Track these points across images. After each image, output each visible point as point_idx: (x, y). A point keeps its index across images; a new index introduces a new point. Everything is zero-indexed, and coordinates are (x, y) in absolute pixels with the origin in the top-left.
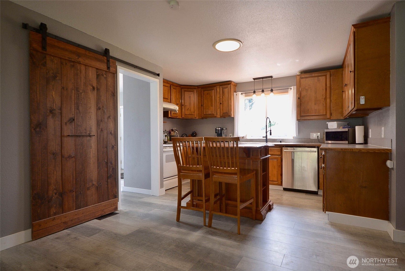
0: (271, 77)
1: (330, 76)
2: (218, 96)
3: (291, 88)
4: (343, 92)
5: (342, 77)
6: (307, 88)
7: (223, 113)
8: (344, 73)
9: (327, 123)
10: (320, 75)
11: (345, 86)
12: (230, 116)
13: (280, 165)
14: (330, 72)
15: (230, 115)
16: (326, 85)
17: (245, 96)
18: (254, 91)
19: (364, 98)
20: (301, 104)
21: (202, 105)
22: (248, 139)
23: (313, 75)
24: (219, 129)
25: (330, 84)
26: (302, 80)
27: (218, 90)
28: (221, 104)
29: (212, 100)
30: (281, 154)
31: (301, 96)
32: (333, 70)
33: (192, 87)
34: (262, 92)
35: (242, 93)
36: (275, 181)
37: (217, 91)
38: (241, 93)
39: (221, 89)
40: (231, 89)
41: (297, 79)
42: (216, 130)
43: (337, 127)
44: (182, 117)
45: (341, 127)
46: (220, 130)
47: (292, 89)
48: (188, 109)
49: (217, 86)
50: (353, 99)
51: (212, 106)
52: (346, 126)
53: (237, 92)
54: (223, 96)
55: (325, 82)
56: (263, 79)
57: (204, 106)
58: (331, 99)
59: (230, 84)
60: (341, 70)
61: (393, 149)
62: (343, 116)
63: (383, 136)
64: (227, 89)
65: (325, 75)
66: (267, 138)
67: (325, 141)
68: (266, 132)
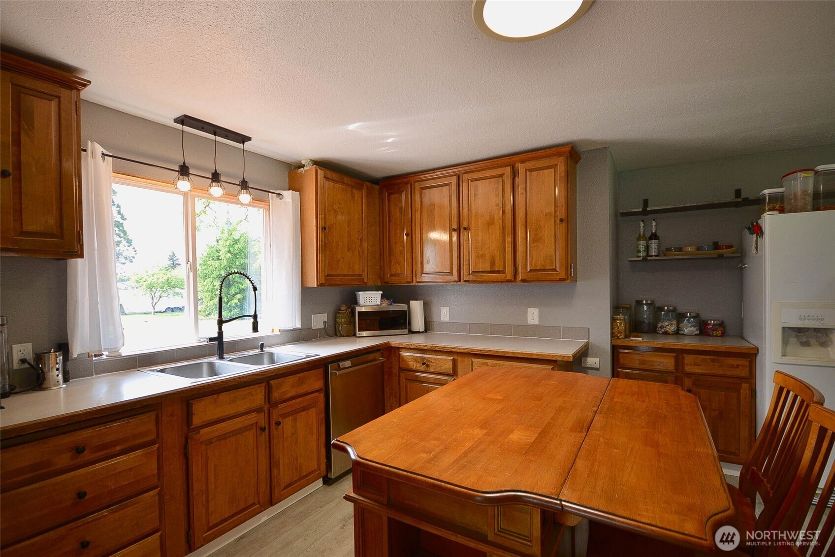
1: (367, 195)
3: (281, 194)
10: (354, 184)
13: (322, 419)
15: (77, 249)
16: (362, 211)
18: (181, 167)
20: (325, 245)
23: (345, 181)
26: (327, 184)
30: (325, 386)
45: (385, 303)
55: (361, 205)
59: (79, 88)
60: (377, 187)
61: (592, 340)
62: (386, 280)
63: (536, 322)
64: (54, 104)
65: (361, 189)
66: (223, 342)
67: (358, 332)
68: (221, 322)
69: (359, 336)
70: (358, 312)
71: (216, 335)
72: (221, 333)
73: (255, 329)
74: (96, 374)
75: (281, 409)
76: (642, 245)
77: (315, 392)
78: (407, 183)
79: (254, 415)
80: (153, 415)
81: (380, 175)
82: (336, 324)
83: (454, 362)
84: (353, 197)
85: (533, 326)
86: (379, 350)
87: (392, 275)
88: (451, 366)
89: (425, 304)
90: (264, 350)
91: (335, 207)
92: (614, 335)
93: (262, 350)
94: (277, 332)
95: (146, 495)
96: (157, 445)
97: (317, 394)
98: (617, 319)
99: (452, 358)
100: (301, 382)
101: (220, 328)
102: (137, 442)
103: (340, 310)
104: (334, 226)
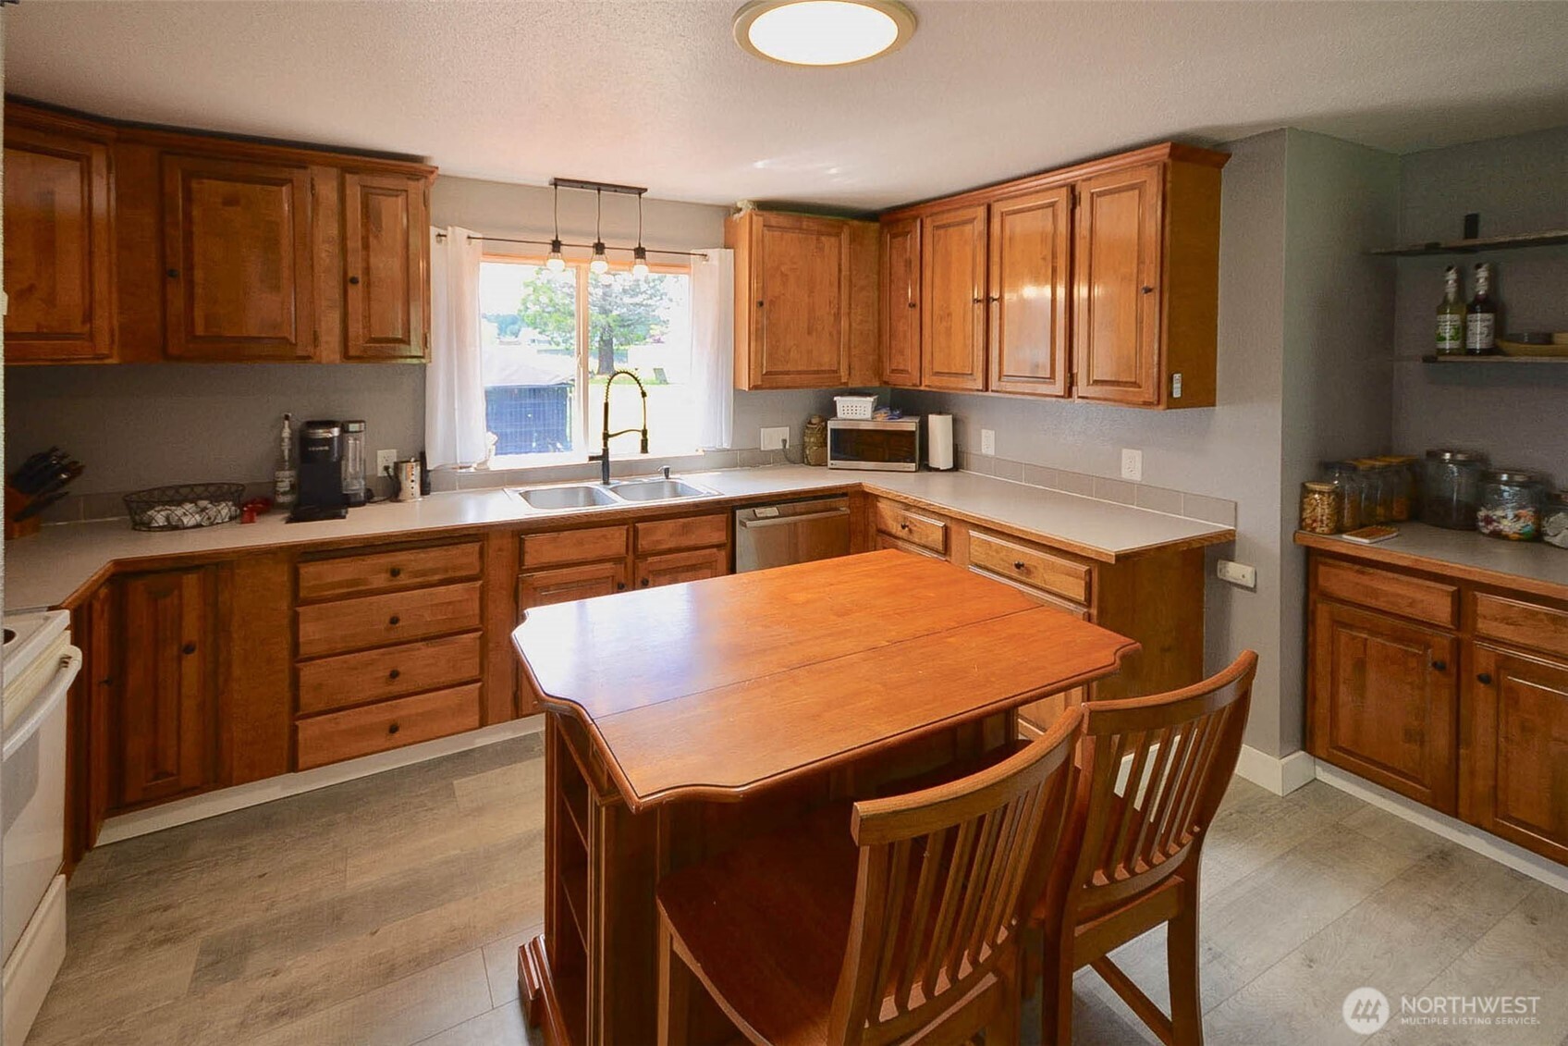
0: (640, 191)
1: (850, 242)
2: (327, 228)
3: (705, 254)
6: (785, 268)
9: (834, 399)
10: (822, 229)
14: (850, 227)
16: (840, 270)
18: (554, 241)
19: (1180, 378)
23: (805, 226)
25: (849, 267)
26: (769, 235)
27: (329, 192)
28: (350, 281)
30: (729, 540)
31: (766, 295)
35: (472, 234)
37: (314, 195)
38: (466, 232)
39: (354, 191)
40: (427, 207)
43: (873, 414)
45: (880, 416)
53: (450, 228)
54: (371, 241)
55: (837, 259)
56: (602, 192)
57: (199, 278)
58: (851, 320)
59: (422, 173)
60: (875, 226)
61: (1240, 529)
62: (885, 379)
63: (1136, 476)
64: (400, 200)
65: (838, 235)
66: (608, 461)
67: (830, 462)
68: (606, 436)
69: (833, 467)
70: (832, 430)
71: (601, 453)
72: (606, 451)
73: (644, 449)
74: (460, 488)
75: (651, 563)
76: (1448, 324)
77: (712, 546)
78: (915, 218)
79: (608, 565)
80: (476, 546)
81: (876, 206)
82: (804, 446)
83: (946, 530)
84: (822, 250)
85: (1130, 483)
86: (844, 495)
87: (893, 371)
88: (941, 539)
89: (955, 421)
90: (670, 476)
91: (783, 269)
92: (1304, 524)
93: (667, 477)
94: (701, 453)
95: (465, 636)
96: (481, 582)
97: (715, 550)
98: (1315, 492)
99: (942, 524)
100: (686, 530)
101: (605, 444)
102: (458, 574)
103: (810, 423)
104: (782, 297)
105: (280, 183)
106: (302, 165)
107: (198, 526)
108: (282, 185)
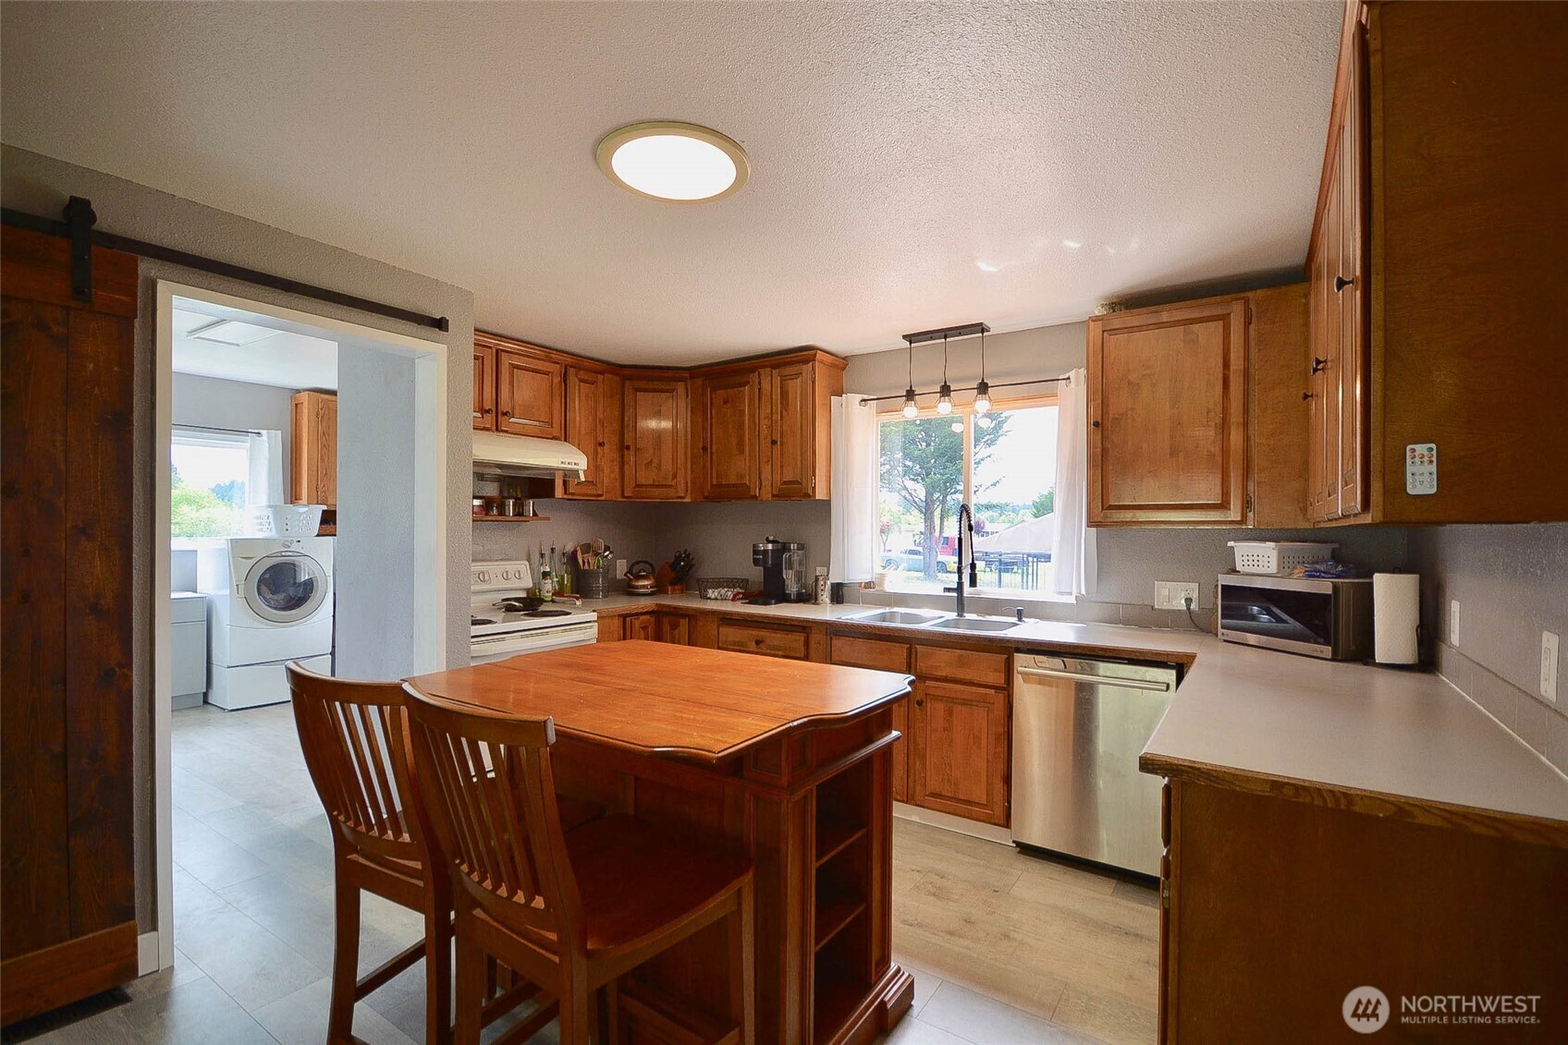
0: (981, 328)
1: (1247, 323)
2: (766, 410)
3: (1069, 378)
4: (1306, 397)
5: (1306, 324)
6: (1133, 377)
7: (785, 483)
8: (1312, 305)
9: (1230, 544)
10: (1196, 314)
11: (1315, 370)
12: (808, 495)
13: (1000, 735)
14: (1247, 302)
15: (810, 492)
16: (1226, 365)
17: (881, 411)
18: (907, 391)
19: (1434, 453)
20: (1104, 452)
21: (705, 449)
22: (890, 595)
23: (1165, 317)
24: (770, 546)
25: (1247, 358)
26: (1112, 340)
27: (766, 385)
28: (774, 442)
29: (741, 426)
30: (1008, 685)
31: (1107, 413)
32: (1261, 293)
33: (670, 374)
34: (940, 392)
35: (866, 397)
36: (978, 804)
37: (759, 389)
38: (860, 397)
39: (777, 380)
40: (814, 382)
41: (1092, 334)
42: (756, 552)
43: (1279, 565)
44: (623, 496)
45: (1299, 571)
46: (772, 550)
47: (1073, 385)
48: (651, 461)
49: (762, 371)
50: (1354, 455)
51: (742, 452)
52: (1323, 561)
53: (846, 395)
54: (784, 413)
55: (1221, 352)
56: (945, 338)
57: (714, 450)
58: (1250, 432)
59: (813, 359)
66: (962, 595)
67: (1220, 630)
69: (1223, 638)
70: (1222, 587)
71: (955, 586)
72: (960, 583)
80: (802, 636)
85: (1546, 702)
90: (1024, 619)
104: (1130, 412)
105: (743, 385)
106: (753, 370)
107: (716, 599)
108: (744, 386)
